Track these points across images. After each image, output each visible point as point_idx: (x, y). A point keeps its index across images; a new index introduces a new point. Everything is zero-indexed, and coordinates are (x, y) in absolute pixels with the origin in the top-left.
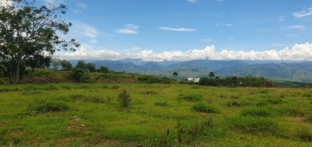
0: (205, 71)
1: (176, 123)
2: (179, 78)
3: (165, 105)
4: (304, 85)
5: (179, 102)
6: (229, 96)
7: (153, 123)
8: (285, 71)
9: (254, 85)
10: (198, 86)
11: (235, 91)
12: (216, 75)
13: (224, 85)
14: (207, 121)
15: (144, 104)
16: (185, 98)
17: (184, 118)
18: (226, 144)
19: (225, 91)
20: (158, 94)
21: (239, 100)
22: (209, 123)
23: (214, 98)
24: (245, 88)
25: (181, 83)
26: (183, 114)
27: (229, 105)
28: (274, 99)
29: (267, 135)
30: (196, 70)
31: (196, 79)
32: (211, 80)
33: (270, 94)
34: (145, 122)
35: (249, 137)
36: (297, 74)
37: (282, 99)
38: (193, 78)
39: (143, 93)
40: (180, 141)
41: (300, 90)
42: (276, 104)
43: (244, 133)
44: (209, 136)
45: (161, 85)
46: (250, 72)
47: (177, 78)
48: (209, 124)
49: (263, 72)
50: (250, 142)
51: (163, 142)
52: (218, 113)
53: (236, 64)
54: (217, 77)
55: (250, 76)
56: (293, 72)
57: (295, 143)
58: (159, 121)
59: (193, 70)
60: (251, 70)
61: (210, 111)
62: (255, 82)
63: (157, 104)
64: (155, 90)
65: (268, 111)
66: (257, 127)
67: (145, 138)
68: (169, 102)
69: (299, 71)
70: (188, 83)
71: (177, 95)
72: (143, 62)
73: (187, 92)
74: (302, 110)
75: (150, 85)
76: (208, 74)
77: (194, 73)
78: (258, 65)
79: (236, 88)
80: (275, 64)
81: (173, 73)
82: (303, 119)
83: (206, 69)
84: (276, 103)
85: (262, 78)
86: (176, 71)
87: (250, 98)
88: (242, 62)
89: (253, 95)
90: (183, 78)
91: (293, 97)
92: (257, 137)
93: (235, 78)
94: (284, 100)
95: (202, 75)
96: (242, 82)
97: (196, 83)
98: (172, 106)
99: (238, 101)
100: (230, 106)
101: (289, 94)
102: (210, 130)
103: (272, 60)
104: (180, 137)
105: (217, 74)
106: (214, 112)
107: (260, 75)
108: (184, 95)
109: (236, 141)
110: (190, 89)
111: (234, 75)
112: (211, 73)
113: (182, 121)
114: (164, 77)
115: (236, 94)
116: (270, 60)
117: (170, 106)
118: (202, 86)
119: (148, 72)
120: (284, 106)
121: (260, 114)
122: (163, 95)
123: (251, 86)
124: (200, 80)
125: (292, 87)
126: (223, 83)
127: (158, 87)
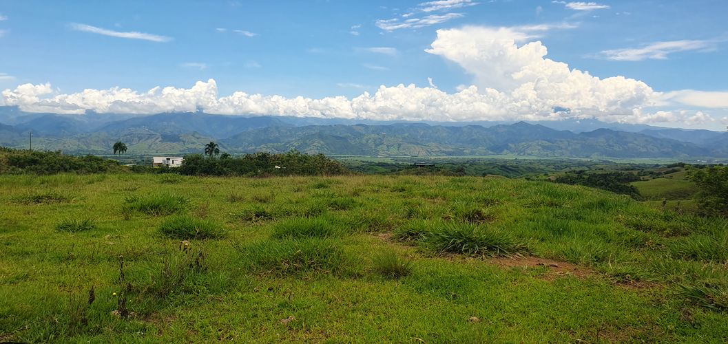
0: (195, 141)
1: (114, 271)
2: (129, 158)
3: (87, 229)
4: (398, 169)
5: (127, 219)
6: (248, 197)
7: (51, 277)
8: (364, 141)
9: (303, 172)
10: (178, 176)
11: (263, 185)
12: (222, 150)
13: (241, 172)
14: (194, 258)
15: (26, 229)
16: (143, 209)
17: (135, 257)
18: (235, 307)
19: (242, 187)
20: (68, 202)
21: (271, 206)
22: (197, 262)
23: (213, 204)
24: (285, 178)
25: (136, 170)
26: (134, 249)
27: (247, 218)
28: (341, 200)
29: (323, 276)
30: (174, 138)
31: (174, 159)
32: (211, 162)
33: (333, 189)
34: (27, 276)
35: (286, 284)
36: (385, 147)
37: (355, 199)
38: (165, 158)
39: (24, 201)
40: (124, 313)
41: (389, 180)
42: (344, 209)
43: (277, 276)
44: (198, 293)
45: (79, 177)
46: (296, 144)
47: (125, 158)
48: (198, 266)
49: (322, 142)
50: (288, 295)
51: (79, 323)
52: (221, 237)
53: (266, 124)
54: (225, 156)
55: (296, 152)
56: (378, 143)
57: (372, 286)
58: (69, 272)
59: (166, 138)
60: (298, 138)
61: (204, 235)
62: (306, 164)
63: (65, 227)
64: (59, 190)
65: (326, 224)
66: (302, 261)
67: (26, 318)
68: (98, 221)
69: (389, 140)
70: (153, 171)
71: (122, 200)
72: (22, 115)
73: (149, 194)
74: (389, 219)
75: (46, 178)
76: (204, 147)
77: (168, 145)
78: (311, 127)
79: (265, 180)
80: (344, 126)
81: (112, 145)
82: (391, 236)
83: (198, 136)
84: (344, 207)
85: (321, 156)
86: (122, 140)
87: (294, 200)
88: (280, 121)
89: (299, 194)
90: (142, 157)
91: (376, 194)
92: (302, 283)
93: (264, 157)
94: (358, 200)
95: (188, 149)
96: (278, 164)
97: (174, 170)
98: (107, 230)
99: (268, 208)
100: (251, 219)
101: (368, 188)
102: (201, 278)
103: (339, 118)
104: (124, 303)
105: (224, 147)
106: (213, 237)
107: (318, 149)
108: (140, 201)
109: (258, 296)
110: (158, 186)
111: (263, 149)
112: (210, 146)
113: (133, 263)
114: (88, 155)
115: (264, 192)
116: (336, 118)
117: (100, 229)
118: (189, 176)
119: (41, 142)
120: (358, 212)
121: (312, 232)
122: (82, 203)
123: (299, 174)
124: (183, 162)
125: (377, 173)
126: (239, 168)
127: (70, 182)
